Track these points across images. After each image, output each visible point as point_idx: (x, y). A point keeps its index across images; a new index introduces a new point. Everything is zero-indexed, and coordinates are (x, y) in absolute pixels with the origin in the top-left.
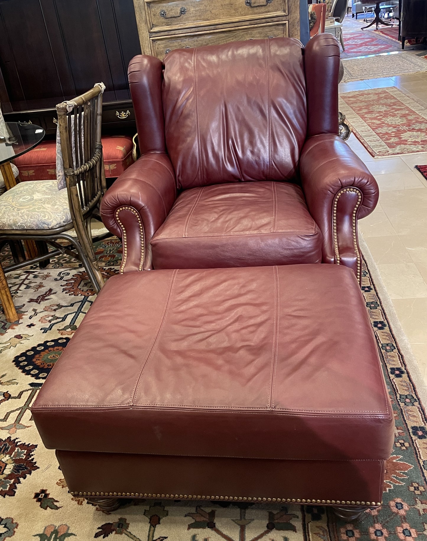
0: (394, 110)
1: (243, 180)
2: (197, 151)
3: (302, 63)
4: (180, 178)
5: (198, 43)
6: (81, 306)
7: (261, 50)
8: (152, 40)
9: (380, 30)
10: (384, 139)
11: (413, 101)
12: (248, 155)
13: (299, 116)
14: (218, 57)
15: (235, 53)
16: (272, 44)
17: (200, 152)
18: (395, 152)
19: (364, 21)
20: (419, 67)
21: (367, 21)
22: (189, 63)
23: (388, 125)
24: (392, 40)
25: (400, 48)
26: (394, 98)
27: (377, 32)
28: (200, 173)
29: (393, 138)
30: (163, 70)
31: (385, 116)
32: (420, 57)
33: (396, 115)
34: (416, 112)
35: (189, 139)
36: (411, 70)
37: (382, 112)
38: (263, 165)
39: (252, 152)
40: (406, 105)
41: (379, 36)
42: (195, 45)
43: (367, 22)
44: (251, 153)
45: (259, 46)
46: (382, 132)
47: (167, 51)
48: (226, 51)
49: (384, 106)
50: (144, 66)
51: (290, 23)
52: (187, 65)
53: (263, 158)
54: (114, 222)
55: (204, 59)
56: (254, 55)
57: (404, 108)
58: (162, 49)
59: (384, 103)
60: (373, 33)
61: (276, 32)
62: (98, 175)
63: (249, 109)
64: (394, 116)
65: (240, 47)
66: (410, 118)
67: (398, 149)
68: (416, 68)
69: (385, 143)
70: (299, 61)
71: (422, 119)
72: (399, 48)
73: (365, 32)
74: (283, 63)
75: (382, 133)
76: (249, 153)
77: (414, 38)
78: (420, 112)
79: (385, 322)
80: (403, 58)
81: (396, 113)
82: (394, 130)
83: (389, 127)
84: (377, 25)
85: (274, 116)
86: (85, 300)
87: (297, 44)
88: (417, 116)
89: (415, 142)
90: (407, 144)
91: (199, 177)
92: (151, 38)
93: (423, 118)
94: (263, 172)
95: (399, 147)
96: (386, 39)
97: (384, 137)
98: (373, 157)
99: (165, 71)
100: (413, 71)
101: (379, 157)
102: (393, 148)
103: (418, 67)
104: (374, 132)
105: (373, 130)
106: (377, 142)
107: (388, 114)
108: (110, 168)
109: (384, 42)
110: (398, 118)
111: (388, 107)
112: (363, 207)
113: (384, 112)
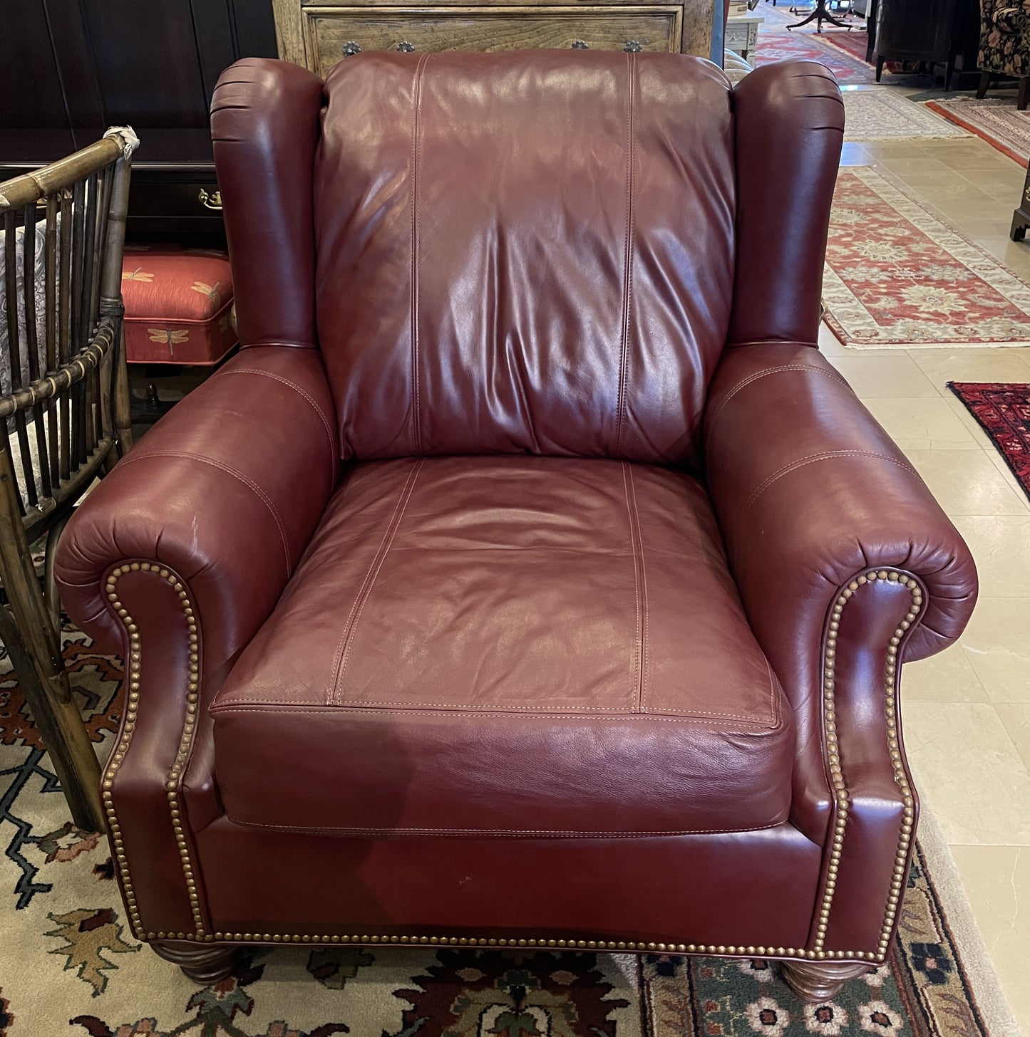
0: (876, 225)
1: (538, 451)
2: (408, 359)
3: (729, 136)
4: (351, 430)
5: (435, 35)
6: (14, 790)
7: (612, 86)
8: (309, 14)
9: (826, 35)
10: (863, 298)
11: (916, 208)
12: (558, 385)
13: (712, 284)
14: (488, 89)
15: (539, 82)
16: (643, 71)
17: (418, 364)
18: (895, 337)
19: (791, 11)
20: (919, 126)
21: (796, 12)
22: (402, 99)
23: (868, 261)
24: (852, 59)
25: (872, 78)
26: (874, 195)
27: (819, 39)
28: (411, 423)
29: (885, 298)
30: (322, 107)
31: (857, 236)
32: (916, 103)
33: (884, 237)
34: (927, 234)
35: (385, 323)
36: (901, 132)
37: (850, 227)
38: (598, 417)
39: (571, 378)
40: (902, 213)
41: (825, 48)
42: (425, 40)
43: (797, 15)
44: (565, 381)
45: (608, 72)
46: (856, 279)
47: (347, 47)
48: (512, 74)
49: (854, 211)
50: (264, 95)
51: (686, 12)
52: (393, 101)
53: (603, 400)
54: (101, 605)
55: (446, 93)
56: (592, 97)
57: (900, 222)
58: (334, 41)
59: (851, 205)
60: (812, 39)
61: (647, 32)
62: (104, 390)
63: (570, 253)
64: (878, 238)
65: (553, 68)
66: (916, 248)
67: (900, 328)
68: (911, 127)
69: (869, 309)
70: (722, 128)
71: (943, 254)
72: (868, 78)
73: (795, 35)
74: (674, 128)
75: (856, 282)
76: (560, 381)
77: (901, 61)
78: (937, 237)
79: (946, 946)
80: (880, 101)
81: (882, 231)
82: (883, 276)
83: (870, 267)
84: (820, 23)
85: (640, 282)
86: (30, 766)
87: (715, 79)
88: (930, 245)
89: (936, 314)
90: (918, 318)
91: (410, 431)
92: (304, 8)
93: (945, 251)
94: (599, 436)
95: (902, 324)
96: (839, 56)
97: (864, 293)
98: (844, 344)
99: (328, 113)
100: (906, 134)
101: (858, 347)
102: (888, 325)
103: (916, 126)
104: (838, 278)
105: (836, 272)
106: (848, 304)
107: (864, 233)
108: (170, 338)
109: (836, 61)
110: (887, 247)
111: (861, 214)
112: (923, 630)
113: (855, 228)
